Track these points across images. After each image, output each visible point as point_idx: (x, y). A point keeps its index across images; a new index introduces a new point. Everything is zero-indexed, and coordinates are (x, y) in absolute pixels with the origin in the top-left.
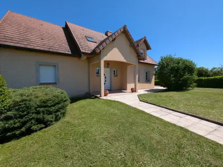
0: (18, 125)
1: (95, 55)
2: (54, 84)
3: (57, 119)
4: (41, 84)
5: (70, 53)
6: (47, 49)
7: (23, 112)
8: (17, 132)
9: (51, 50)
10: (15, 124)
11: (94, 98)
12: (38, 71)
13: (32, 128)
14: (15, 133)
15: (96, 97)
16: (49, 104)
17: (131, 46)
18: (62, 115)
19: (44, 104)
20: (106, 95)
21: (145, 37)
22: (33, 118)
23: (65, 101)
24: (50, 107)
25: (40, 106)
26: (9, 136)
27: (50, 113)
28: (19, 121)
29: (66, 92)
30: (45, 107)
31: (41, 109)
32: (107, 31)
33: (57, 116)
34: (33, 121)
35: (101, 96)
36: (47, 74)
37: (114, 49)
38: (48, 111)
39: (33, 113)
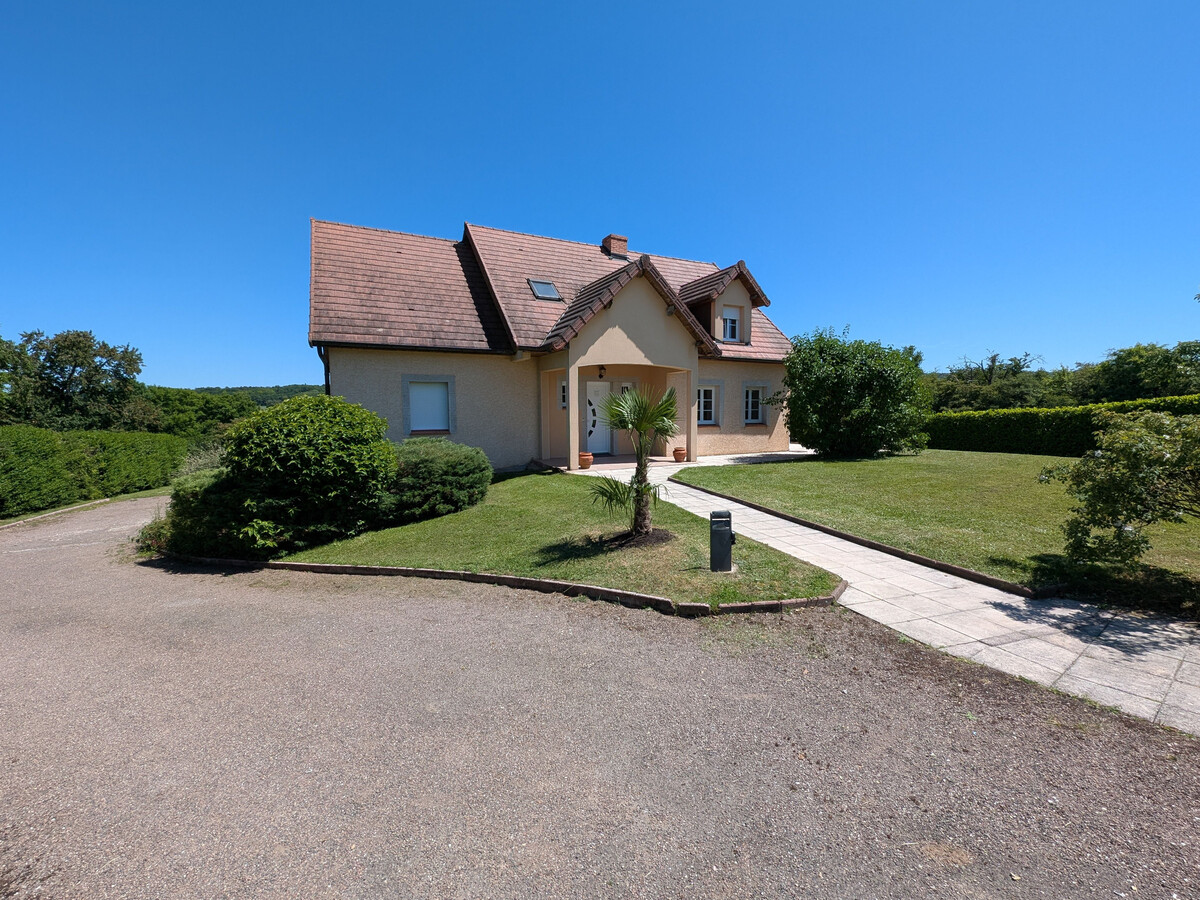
0: (418, 499)
1: (550, 355)
2: (446, 432)
3: (472, 502)
4: (415, 433)
5: (485, 345)
6: (429, 343)
7: (424, 479)
8: (418, 511)
9: (439, 343)
10: (414, 496)
11: (550, 474)
12: (406, 398)
13: (437, 507)
14: (414, 513)
15: (556, 471)
16: (459, 469)
17: (670, 314)
18: (480, 496)
19: (452, 469)
20: (584, 465)
21: (741, 264)
22: (438, 492)
23: (484, 469)
24: (461, 476)
25: (446, 473)
26: (407, 515)
27: (461, 487)
28: (419, 495)
29: (485, 451)
30: (455, 474)
31: (450, 478)
32: (610, 237)
33: (471, 496)
34: (438, 496)
35: (569, 469)
36: (426, 407)
37: (610, 330)
38: (459, 483)
39: (437, 483)
